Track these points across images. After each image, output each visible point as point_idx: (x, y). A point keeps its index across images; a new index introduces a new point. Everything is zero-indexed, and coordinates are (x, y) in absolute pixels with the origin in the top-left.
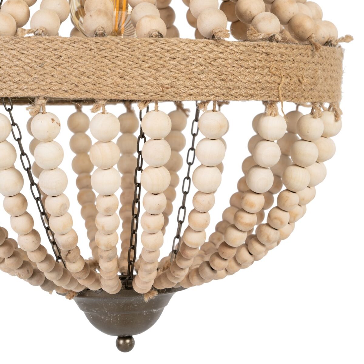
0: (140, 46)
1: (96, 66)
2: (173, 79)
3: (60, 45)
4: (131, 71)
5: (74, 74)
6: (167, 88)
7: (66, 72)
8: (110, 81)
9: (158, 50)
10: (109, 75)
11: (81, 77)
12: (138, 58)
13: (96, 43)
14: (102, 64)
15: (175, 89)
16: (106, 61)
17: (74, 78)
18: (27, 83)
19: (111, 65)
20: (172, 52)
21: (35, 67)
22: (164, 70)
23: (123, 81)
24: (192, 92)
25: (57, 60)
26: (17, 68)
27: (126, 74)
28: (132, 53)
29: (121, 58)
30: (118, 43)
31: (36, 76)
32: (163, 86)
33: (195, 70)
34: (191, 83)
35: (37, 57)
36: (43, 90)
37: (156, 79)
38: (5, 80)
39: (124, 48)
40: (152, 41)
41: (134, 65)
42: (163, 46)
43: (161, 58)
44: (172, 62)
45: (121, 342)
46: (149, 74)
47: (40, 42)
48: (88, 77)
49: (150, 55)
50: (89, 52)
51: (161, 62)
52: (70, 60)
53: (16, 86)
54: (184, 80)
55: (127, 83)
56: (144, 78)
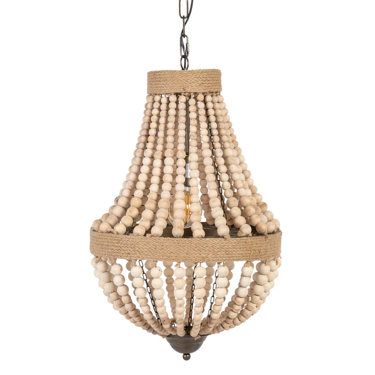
0: (194, 242)
1: (177, 250)
2: (207, 254)
3: (163, 241)
4: (190, 252)
5: (168, 252)
6: (205, 258)
7: (165, 252)
8: (182, 255)
9: (201, 243)
10: (182, 253)
11: (171, 254)
12: (193, 247)
13: (177, 240)
14: (179, 249)
15: (208, 258)
16: (181, 248)
17: (168, 254)
18: (149, 255)
19: (183, 249)
20: (207, 244)
21: (153, 249)
22: (204, 251)
23: (188, 256)
24: (214, 259)
25: (162, 247)
26: (146, 249)
27: (189, 253)
28: (191, 244)
29: (187, 246)
30: (186, 241)
31: (153, 253)
32: (203, 257)
33: (216, 251)
34: (214, 256)
35: (154, 245)
36: (156, 258)
37: (200, 254)
38: (141, 254)
39: (188, 242)
40: (199, 240)
41: (192, 249)
42: (203, 242)
43: (202, 246)
44: (206, 248)
45: (185, 356)
46: (198, 253)
47: (155, 239)
48: (174, 254)
49: (198, 245)
50: (174, 244)
51: (202, 248)
52: (167, 247)
53: (145, 256)
54: (212, 255)
55: (189, 256)
56: (196, 254)
